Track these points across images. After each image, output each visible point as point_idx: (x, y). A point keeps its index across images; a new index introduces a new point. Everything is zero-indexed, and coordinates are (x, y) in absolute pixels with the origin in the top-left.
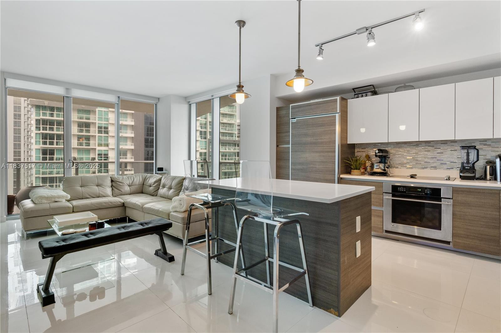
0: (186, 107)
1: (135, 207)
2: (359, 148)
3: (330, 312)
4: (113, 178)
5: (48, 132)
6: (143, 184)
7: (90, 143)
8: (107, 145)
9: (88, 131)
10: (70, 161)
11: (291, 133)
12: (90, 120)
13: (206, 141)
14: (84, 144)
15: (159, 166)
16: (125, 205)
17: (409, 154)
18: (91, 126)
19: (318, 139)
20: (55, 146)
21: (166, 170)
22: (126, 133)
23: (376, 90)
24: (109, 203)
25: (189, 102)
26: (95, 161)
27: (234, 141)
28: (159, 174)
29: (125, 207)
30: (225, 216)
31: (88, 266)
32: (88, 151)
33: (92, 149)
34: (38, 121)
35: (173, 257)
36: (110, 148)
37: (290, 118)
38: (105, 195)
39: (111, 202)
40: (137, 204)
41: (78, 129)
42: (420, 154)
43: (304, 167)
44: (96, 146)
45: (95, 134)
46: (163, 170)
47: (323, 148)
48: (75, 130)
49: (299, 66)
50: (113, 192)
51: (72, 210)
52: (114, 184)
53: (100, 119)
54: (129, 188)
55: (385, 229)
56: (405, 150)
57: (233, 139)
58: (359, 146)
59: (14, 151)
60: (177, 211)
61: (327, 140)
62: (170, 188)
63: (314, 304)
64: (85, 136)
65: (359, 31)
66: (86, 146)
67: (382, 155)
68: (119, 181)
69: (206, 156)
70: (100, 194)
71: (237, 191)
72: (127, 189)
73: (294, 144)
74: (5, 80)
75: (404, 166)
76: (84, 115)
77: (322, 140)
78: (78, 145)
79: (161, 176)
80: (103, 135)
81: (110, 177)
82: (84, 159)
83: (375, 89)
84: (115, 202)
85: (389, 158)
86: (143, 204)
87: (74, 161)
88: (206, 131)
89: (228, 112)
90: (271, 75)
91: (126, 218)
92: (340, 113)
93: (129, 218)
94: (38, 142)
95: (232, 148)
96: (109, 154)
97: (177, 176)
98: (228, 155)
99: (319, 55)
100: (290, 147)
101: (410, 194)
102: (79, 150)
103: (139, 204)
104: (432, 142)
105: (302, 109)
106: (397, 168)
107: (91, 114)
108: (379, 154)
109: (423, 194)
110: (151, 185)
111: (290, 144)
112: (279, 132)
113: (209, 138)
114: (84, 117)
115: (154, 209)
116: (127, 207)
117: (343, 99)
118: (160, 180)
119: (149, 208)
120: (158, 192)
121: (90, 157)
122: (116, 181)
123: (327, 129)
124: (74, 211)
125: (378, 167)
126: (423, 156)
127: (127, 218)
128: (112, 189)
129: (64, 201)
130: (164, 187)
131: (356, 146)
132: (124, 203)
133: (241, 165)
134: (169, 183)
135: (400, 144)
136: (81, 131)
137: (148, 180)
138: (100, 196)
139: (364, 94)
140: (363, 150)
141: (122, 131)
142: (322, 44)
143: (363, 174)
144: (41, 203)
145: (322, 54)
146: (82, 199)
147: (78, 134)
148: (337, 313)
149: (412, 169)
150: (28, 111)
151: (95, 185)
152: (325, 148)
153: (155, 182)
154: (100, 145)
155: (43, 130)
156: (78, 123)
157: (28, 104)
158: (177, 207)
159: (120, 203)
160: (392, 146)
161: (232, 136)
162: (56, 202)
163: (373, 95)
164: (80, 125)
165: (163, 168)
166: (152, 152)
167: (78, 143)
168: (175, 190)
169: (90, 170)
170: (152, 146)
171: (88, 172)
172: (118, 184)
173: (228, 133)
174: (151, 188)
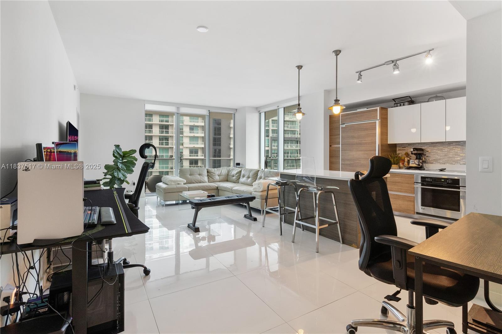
0: (257, 115)
1: (226, 189)
2: (400, 147)
3: (352, 246)
4: (209, 170)
6: (228, 175)
7: (168, 142)
9: (167, 132)
10: (180, 158)
11: (341, 136)
12: (168, 122)
13: (268, 139)
14: (164, 144)
15: (237, 162)
16: (218, 188)
17: (442, 152)
18: (170, 127)
19: (362, 141)
21: (242, 165)
22: (198, 133)
23: (413, 99)
25: (259, 111)
26: (173, 158)
27: (296, 139)
28: (238, 168)
29: (219, 190)
30: (289, 193)
32: (167, 149)
33: (171, 147)
35: (256, 218)
36: (184, 146)
37: (340, 123)
38: (204, 182)
39: (210, 186)
40: (228, 188)
41: (160, 131)
42: (451, 152)
43: (352, 162)
45: (173, 135)
46: (240, 165)
47: (366, 147)
48: (157, 131)
49: (337, 98)
50: (209, 180)
51: (188, 190)
52: (209, 174)
54: (219, 177)
55: (416, 211)
56: (438, 149)
57: (295, 136)
58: (400, 145)
60: (257, 191)
61: (370, 141)
62: (249, 177)
63: (343, 243)
64: (165, 136)
65: (387, 63)
66: (166, 145)
67: (417, 153)
69: (268, 153)
71: (297, 175)
72: (217, 178)
73: (344, 145)
75: (438, 162)
76: (164, 119)
77: (366, 141)
78: (159, 145)
79: (240, 169)
81: (207, 169)
82: (164, 156)
83: (411, 99)
84: (212, 186)
85: (426, 155)
86: (231, 188)
88: (268, 130)
90: (325, 90)
92: (380, 120)
95: (294, 145)
96: (183, 153)
97: (252, 169)
98: (290, 152)
99: (358, 80)
100: (340, 147)
101: (435, 183)
102: (162, 149)
104: (461, 142)
105: (350, 116)
106: (432, 163)
107: (170, 117)
108: (414, 152)
109: (446, 183)
110: (234, 175)
111: (340, 145)
112: (331, 135)
113: (271, 136)
117: (382, 109)
118: (241, 172)
119: (236, 190)
120: (239, 180)
121: (168, 155)
123: (370, 133)
125: (413, 163)
126: (454, 153)
128: (208, 178)
129: (183, 184)
130: (244, 176)
131: (397, 145)
132: (217, 187)
133: (301, 161)
134: (247, 174)
135: (435, 143)
136: (162, 132)
137: (231, 172)
138: (201, 182)
139: (402, 104)
140: (403, 149)
141: (194, 131)
142: (361, 72)
143: (400, 168)
144: (171, 185)
145: (361, 79)
147: (159, 135)
148: (356, 246)
149: (445, 164)
152: (368, 147)
153: (237, 173)
156: (160, 126)
158: (257, 189)
159: (215, 187)
160: (428, 146)
161: (295, 134)
162: (179, 184)
163: (410, 104)
164: (162, 127)
165: (240, 163)
166: (220, 150)
167: (159, 142)
168: (252, 179)
169: (168, 166)
170: (220, 145)
171: (167, 168)
172: (212, 174)
173: (290, 130)
174: (234, 178)
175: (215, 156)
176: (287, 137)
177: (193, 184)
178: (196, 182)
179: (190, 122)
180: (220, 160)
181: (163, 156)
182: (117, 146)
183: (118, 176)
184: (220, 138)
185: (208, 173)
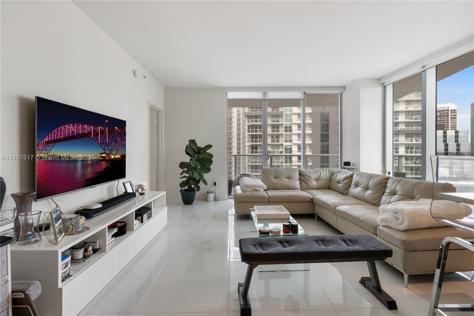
0: (379, 90)
1: (325, 206)
4: (300, 171)
5: (254, 133)
6: (331, 179)
7: (279, 140)
8: (291, 141)
9: (278, 131)
10: (267, 155)
12: (279, 122)
14: (276, 141)
15: (345, 160)
16: (314, 201)
18: (280, 127)
20: (258, 143)
21: (354, 165)
24: (299, 197)
25: (383, 84)
28: (347, 169)
29: (314, 203)
31: (282, 271)
32: (278, 146)
33: (281, 144)
34: (248, 126)
35: (394, 301)
36: (293, 143)
38: (294, 188)
39: (300, 197)
40: (327, 203)
41: (272, 130)
44: (283, 142)
45: (283, 133)
46: (350, 165)
48: (269, 131)
50: (302, 185)
51: (268, 201)
52: (302, 178)
53: (286, 121)
54: (316, 183)
59: (237, 147)
60: (391, 228)
62: (366, 188)
64: (276, 134)
66: (277, 142)
68: (306, 174)
70: (290, 186)
72: (314, 183)
74: (227, 93)
78: (272, 142)
79: (351, 173)
80: (288, 133)
84: (304, 197)
86: (336, 206)
87: (269, 154)
89: (415, 97)
91: (314, 214)
93: (318, 216)
94: (249, 141)
96: (292, 149)
97: (375, 175)
102: (273, 146)
103: (331, 204)
107: (280, 117)
110: (340, 181)
114: (276, 120)
115: (352, 215)
116: (316, 203)
118: (351, 177)
119: (344, 212)
120: (349, 190)
121: (279, 151)
122: (303, 174)
124: (269, 201)
127: (316, 215)
128: (301, 183)
129: (262, 190)
130: (357, 185)
132: (312, 199)
134: (364, 182)
136: (274, 131)
137: (335, 175)
138: (290, 188)
144: (246, 191)
146: (276, 189)
147: (271, 133)
150: (244, 120)
151: (286, 177)
153: (345, 179)
154: (286, 141)
155: (251, 132)
156: (272, 126)
157: (244, 116)
159: (308, 198)
162: (257, 191)
164: (273, 127)
165: (350, 162)
166: (328, 146)
167: (272, 140)
168: (374, 192)
169: (279, 161)
170: (328, 141)
171: (278, 162)
172: (306, 178)
173: (415, 122)
174: (340, 185)
175: (323, 152)
176: (411, 129)
177: (278, 191)
178: (282, 187)
179: (298, 120)
180: (328, 157)
181: (275, 151)
182: (192, 142)
183: (193, 176)
184: (329, 134)
185: (301, 176)
